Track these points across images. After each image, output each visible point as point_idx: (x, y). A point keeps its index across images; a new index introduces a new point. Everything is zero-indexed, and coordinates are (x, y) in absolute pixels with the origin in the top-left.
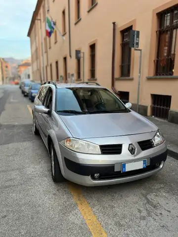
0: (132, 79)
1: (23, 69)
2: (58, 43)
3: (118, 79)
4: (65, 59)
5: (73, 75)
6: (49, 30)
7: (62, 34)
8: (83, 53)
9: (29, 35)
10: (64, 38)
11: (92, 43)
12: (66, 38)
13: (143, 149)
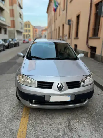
0: (99, 38)
1: (44, 32)
2: (61, 16)
3: (91, 38)
4: (63, 25)
5: (66, 35)
6: (55, 7)
7: (63, 10)
8: (73, 21)
9: (47, 12)
10: (64, 12)
11: (78, 14)
12: (65, 12)
13: (70, 88)
